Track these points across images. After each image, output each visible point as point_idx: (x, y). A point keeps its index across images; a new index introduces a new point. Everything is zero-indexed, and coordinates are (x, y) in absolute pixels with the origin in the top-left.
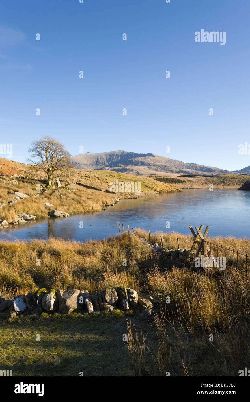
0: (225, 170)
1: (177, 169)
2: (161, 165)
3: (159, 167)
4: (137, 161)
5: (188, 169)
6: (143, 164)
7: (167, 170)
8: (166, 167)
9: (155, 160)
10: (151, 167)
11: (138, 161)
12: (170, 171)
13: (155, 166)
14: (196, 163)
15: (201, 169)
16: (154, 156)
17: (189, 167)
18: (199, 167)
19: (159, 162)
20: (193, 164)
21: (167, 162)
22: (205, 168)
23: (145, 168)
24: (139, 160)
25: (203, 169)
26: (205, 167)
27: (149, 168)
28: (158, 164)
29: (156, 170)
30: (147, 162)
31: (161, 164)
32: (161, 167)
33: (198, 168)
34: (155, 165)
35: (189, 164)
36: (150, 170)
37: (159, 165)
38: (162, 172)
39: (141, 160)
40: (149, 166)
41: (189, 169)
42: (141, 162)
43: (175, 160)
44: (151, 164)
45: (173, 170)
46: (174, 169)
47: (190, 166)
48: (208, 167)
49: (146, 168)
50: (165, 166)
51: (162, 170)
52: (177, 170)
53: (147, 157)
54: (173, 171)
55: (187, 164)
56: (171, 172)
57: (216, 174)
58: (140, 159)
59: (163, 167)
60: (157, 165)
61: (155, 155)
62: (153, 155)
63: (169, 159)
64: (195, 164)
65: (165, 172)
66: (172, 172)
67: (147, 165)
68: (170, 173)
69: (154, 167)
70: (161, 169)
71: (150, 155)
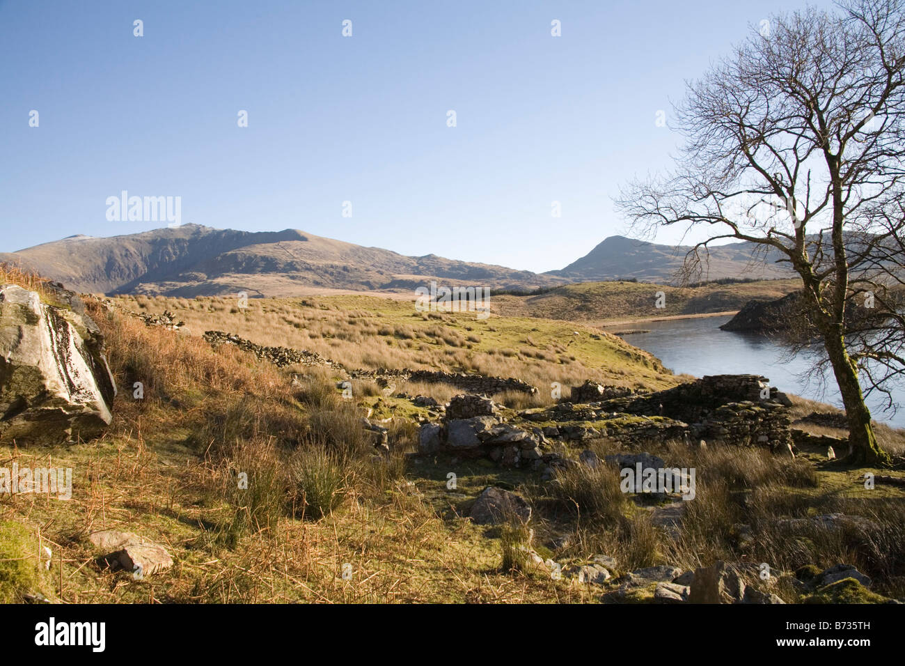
0: (523, 272)
1: (384, 277)
2: (332, 267)
3: (326, 272)
4: (250, 257)
5: (414, 274)
6: (270, 266)
7: (351, 282)
8: (348, 271)
9: (311, 251)
10: (302, 274)
11: (256, 256)
12: (363, 283)
13: (313, 270)
14: (437, 254)
15: (454, 272)
16: (304, 239)
17: (417, 268)
18: (448, 265)
19: (324, 257)
20: (429, 257)
21: (347, 254)
22: (467, 270)
23: (280, 278)
24: (259, 255)
25: (462, 273)
26: (466, 266)
27: (293, 278)
28: (322, 263)
29: (317, 284)
30: (284, 258)
31: (330, 262)
32: (332, 274)
33: (446, 269)
34: (313, 268)
35: (415, 257)
36: (296, 284)
37: (327, 266)
38: (339, 291)
39: (263, 254)
40: (294, 273)
41: (419, 273)
42: (264, 258)
43: (372, 249)
44: (298, 267)
45: (371, 280)
46: (375, 277)
47: (420, 264)
48: (475, 266)
49: (284, 279)
50: (345, 269)
51: (338, 281)
52: (384, 279)
53: (282, 243)
54: (374, 285)
55: (411, 257)
56: (365, 287)
57: (504, 285)
58: (259, 250)
59: (339, 273)
60: (318, 268)
61: (306, 236)
62: (302, 234)
63: (352, 245)
64: (435, 258)
65: (344, 288)
66: (370, 286)
67: (284, 270)
68: (364, 290)
69: (310, 275)
70: (333, 281)
71: (291, 235)
